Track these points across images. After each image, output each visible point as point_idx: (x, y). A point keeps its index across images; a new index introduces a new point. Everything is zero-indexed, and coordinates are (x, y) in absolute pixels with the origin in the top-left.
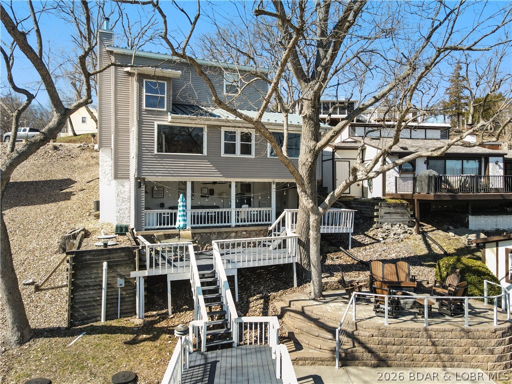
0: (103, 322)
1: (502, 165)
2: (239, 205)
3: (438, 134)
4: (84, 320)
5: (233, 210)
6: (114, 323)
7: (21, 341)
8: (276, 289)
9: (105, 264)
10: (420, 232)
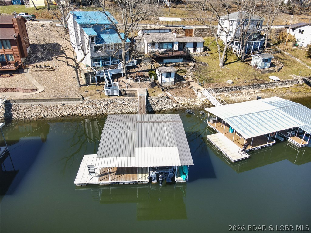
0: (91, 84)
1: (178, 44)
2: (111, 60)
3: (168, 31)
4: (88, 83)
6: (92, 84)
7: (80, 87)
8: (119, 77)
9: (90, 75)
10: (152, 64)
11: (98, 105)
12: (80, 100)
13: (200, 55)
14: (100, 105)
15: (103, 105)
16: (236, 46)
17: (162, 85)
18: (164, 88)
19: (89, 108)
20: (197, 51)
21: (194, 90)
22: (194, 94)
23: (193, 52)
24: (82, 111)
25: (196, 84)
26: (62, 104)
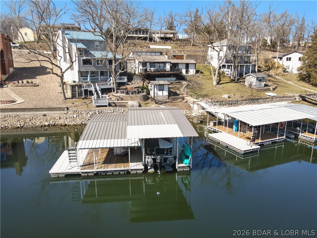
0: (77, 97)
1: (169, 64)
3: (159, 54)
4: (74, 97)
5: (99, 77)
6: (79, 97)
7: (65, 100)
8: (109, 92)
9: (77, 87)
10: (143, 82)
11: (84, 115)
12: (64, 110)
13: (193, 76)
14: (86, 115)
15: (90, 114)
16: (228, 70)
17: (155, 99)
18: (157, 101)
19: (74, 117)
20: (189, 73)
21: (190, 104)
22: (190, 107)
23: (186, 74)
24: (65, 121)
25: (192, 98)
26: (44, 114)
